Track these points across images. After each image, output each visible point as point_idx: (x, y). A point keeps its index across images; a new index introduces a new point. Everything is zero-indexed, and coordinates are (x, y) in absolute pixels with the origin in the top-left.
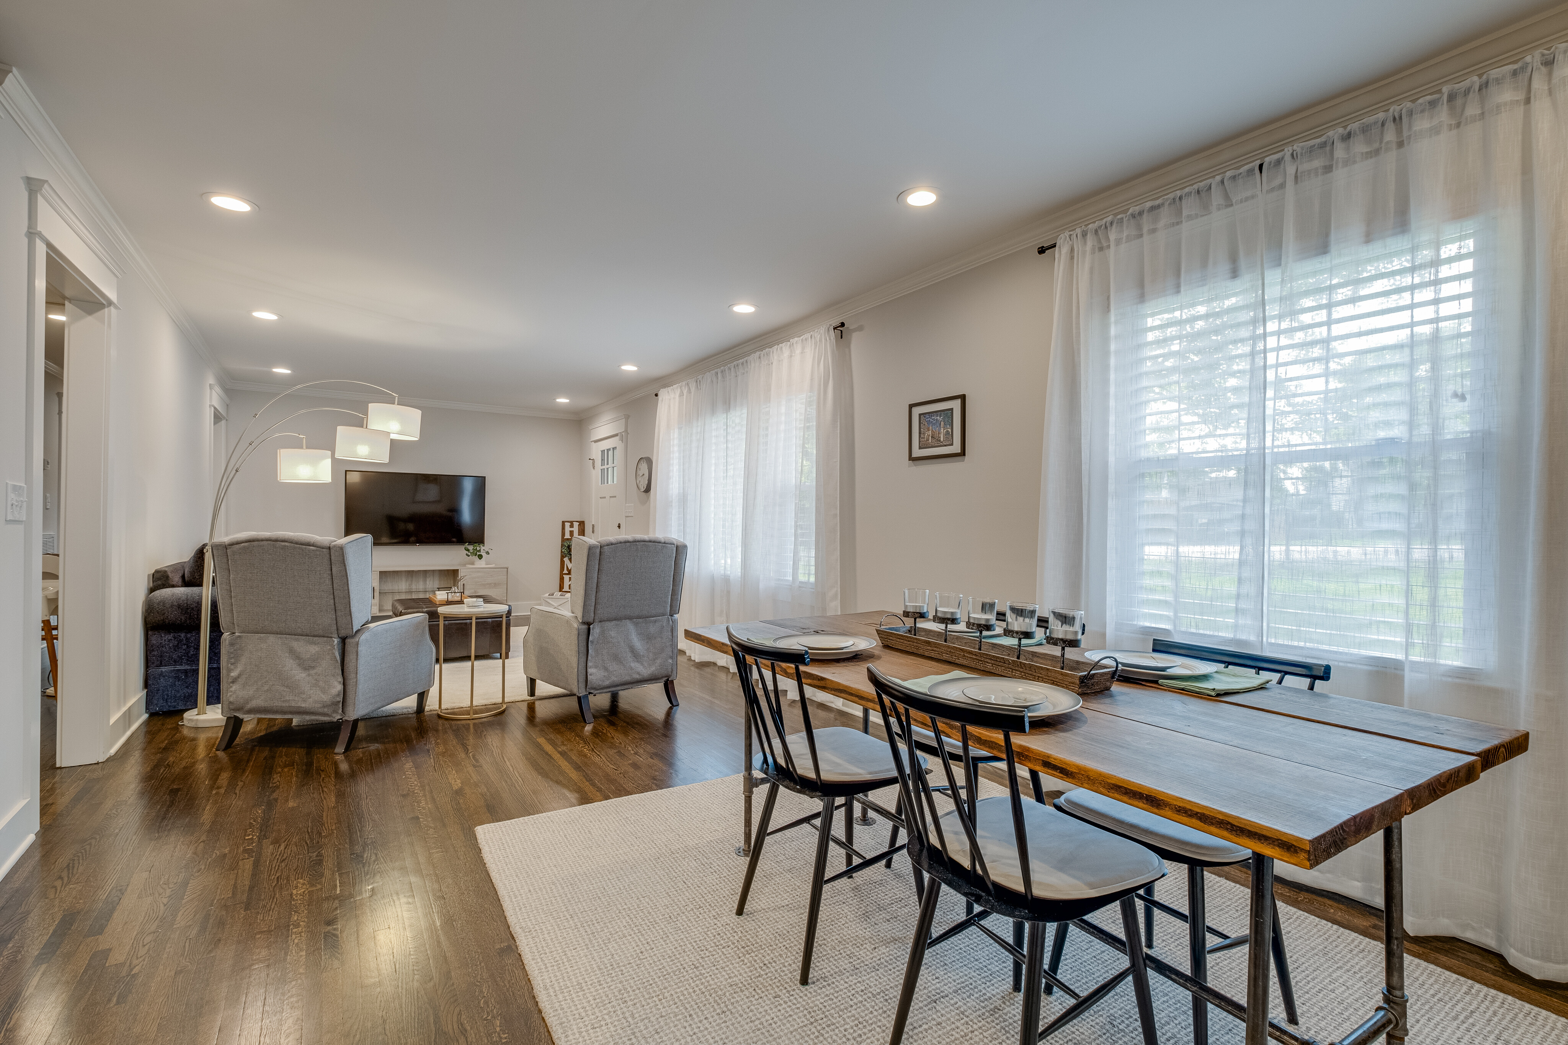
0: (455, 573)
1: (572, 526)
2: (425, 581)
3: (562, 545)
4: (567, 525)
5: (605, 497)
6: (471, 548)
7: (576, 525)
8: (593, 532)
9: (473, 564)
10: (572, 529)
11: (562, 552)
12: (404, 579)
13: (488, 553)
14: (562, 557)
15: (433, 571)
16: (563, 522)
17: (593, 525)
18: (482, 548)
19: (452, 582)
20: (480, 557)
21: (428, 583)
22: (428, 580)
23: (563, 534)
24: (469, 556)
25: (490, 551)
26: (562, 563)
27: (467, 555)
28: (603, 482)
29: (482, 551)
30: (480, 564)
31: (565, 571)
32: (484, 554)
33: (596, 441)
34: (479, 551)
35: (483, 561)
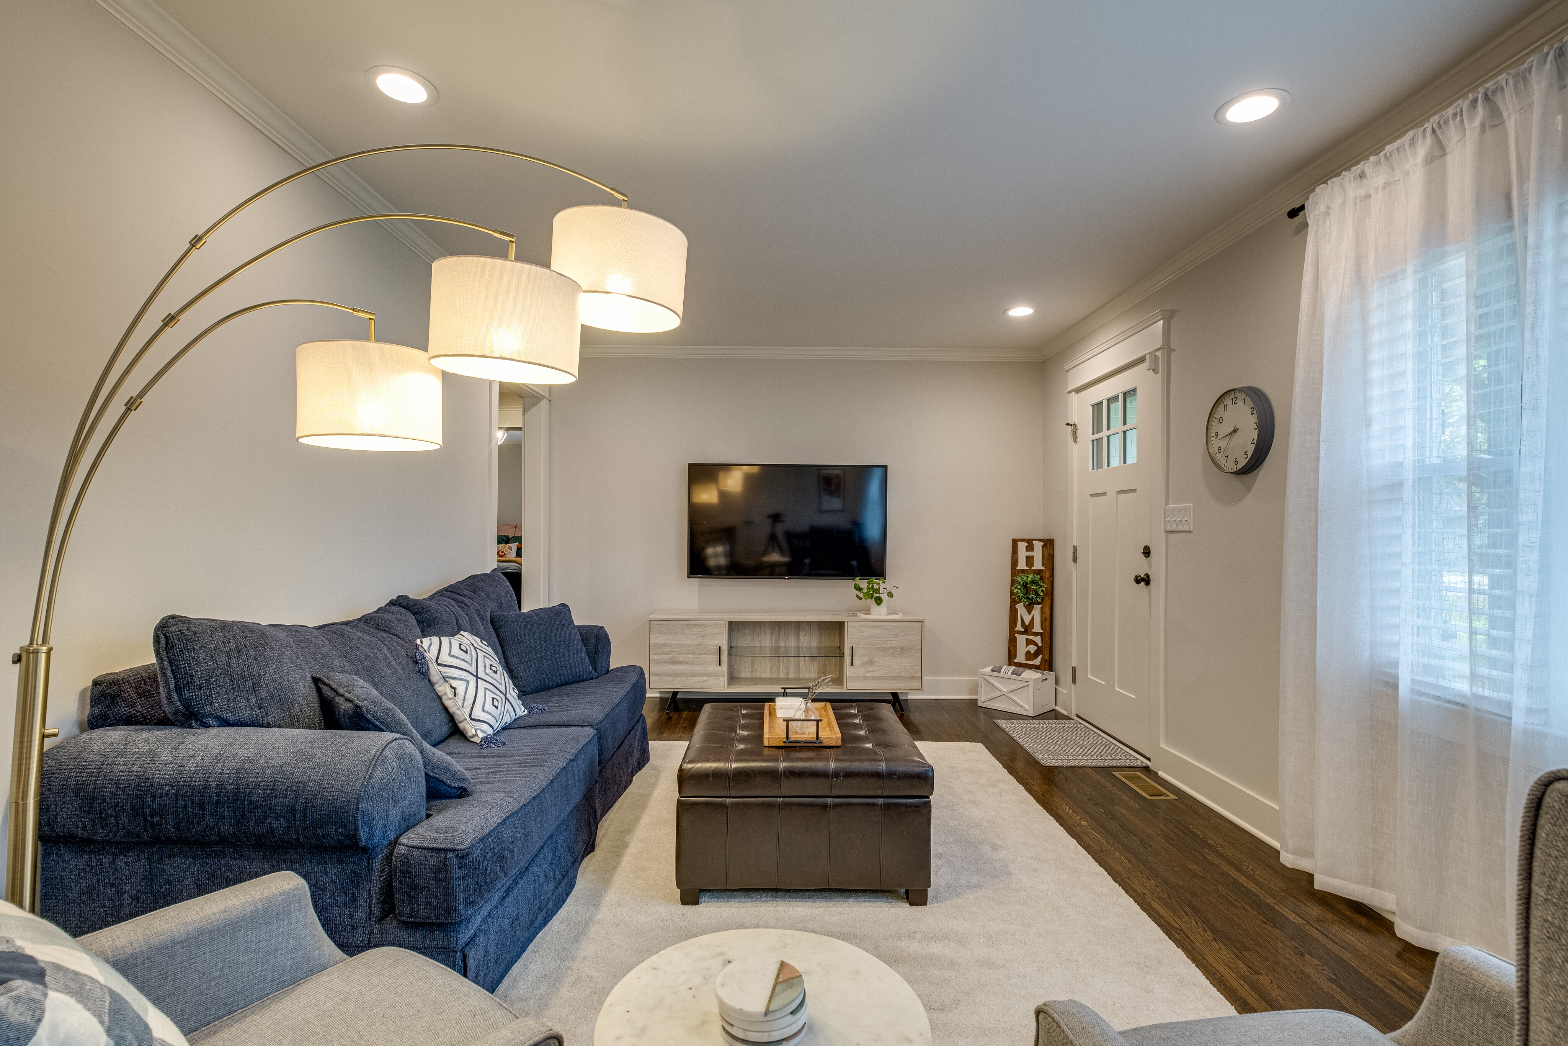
0: (839, 627)
1: (1030, 548)
2: (798, 635)
3: (1013, 582)
4: (1022, 546)
5: (1104, 494)
6: (864, 584)
7: (1038, 546)
8: (1075, 560)
9: (867, 611)
10: (1030, 554)
11: (1012, 593)
12: (768, 632)
13: (890, 595)
14: (1014, 602)
15: (810, 623)
16: (1015, 542)
17: (1075, 548)
18: (882, 586)
19: (837, 638)
20: (879, 601)
21: (802, 638)
22: (802, 634)
23: (1015, 562)
24: (860, 599)
25: (894, 591)
26: (1013, 612)
27: (858, 597)
28: (1097, 463)
29: (881, 590)
30: (879, 613)
31: (1019, 628)
32: (884, 596)
33: (1078, 390)
34: (877, 591)
35: (883, 608)
